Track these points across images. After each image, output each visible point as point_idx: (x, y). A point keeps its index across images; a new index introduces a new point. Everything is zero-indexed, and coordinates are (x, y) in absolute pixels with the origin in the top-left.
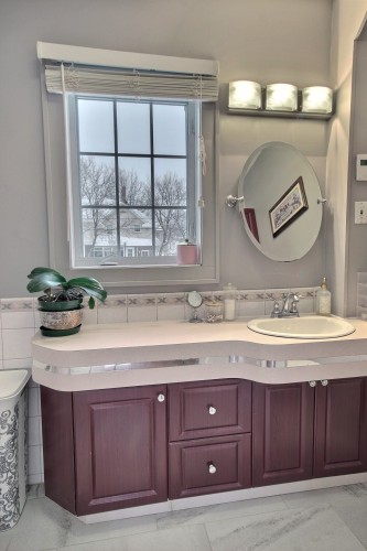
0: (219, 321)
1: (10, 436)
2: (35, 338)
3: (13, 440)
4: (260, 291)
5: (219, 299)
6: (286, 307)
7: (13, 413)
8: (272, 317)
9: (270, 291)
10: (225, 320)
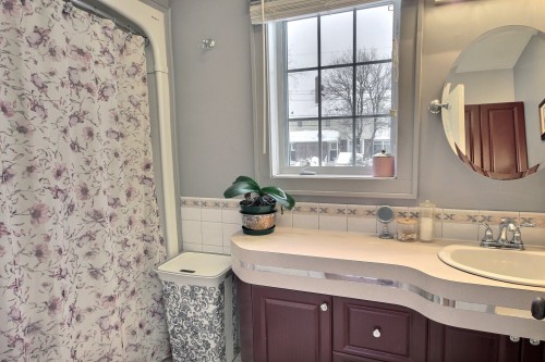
0: (411, 240)
1: (215, 307)
2: (237, 234)
3: (218, 310)
4: (472, 212)
5: (416, 216)
6: (503, 237)
7: (217, 290)
8: (482, 245)
9: (487, 213)
10: (419, 240)
